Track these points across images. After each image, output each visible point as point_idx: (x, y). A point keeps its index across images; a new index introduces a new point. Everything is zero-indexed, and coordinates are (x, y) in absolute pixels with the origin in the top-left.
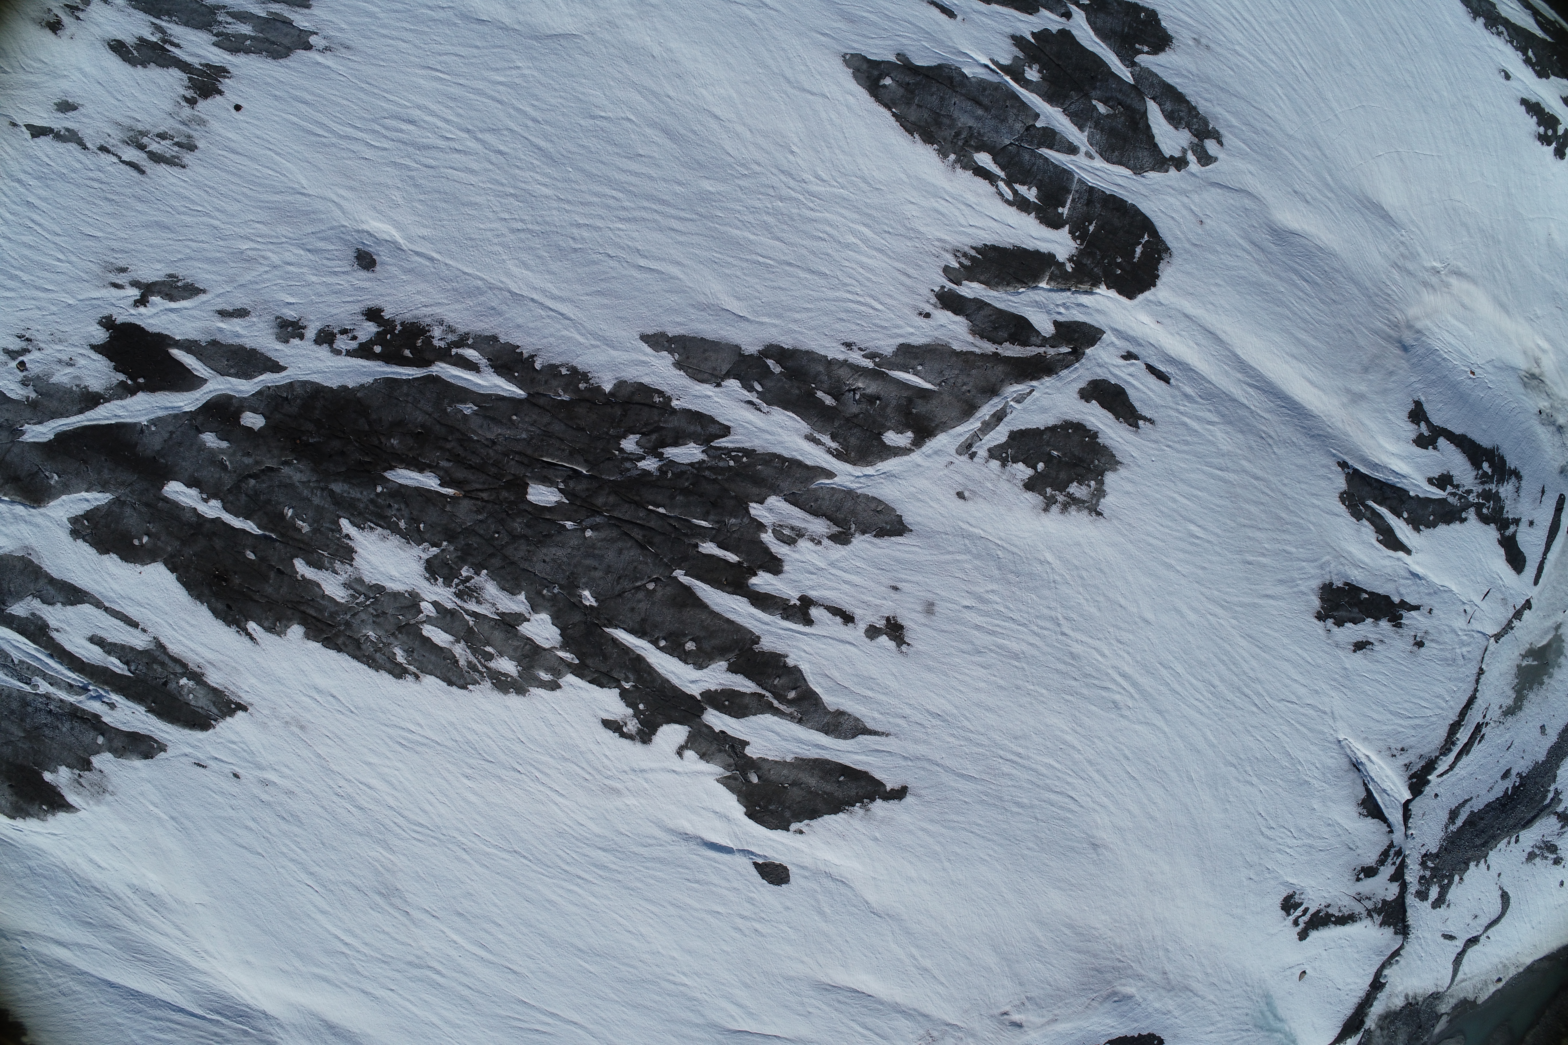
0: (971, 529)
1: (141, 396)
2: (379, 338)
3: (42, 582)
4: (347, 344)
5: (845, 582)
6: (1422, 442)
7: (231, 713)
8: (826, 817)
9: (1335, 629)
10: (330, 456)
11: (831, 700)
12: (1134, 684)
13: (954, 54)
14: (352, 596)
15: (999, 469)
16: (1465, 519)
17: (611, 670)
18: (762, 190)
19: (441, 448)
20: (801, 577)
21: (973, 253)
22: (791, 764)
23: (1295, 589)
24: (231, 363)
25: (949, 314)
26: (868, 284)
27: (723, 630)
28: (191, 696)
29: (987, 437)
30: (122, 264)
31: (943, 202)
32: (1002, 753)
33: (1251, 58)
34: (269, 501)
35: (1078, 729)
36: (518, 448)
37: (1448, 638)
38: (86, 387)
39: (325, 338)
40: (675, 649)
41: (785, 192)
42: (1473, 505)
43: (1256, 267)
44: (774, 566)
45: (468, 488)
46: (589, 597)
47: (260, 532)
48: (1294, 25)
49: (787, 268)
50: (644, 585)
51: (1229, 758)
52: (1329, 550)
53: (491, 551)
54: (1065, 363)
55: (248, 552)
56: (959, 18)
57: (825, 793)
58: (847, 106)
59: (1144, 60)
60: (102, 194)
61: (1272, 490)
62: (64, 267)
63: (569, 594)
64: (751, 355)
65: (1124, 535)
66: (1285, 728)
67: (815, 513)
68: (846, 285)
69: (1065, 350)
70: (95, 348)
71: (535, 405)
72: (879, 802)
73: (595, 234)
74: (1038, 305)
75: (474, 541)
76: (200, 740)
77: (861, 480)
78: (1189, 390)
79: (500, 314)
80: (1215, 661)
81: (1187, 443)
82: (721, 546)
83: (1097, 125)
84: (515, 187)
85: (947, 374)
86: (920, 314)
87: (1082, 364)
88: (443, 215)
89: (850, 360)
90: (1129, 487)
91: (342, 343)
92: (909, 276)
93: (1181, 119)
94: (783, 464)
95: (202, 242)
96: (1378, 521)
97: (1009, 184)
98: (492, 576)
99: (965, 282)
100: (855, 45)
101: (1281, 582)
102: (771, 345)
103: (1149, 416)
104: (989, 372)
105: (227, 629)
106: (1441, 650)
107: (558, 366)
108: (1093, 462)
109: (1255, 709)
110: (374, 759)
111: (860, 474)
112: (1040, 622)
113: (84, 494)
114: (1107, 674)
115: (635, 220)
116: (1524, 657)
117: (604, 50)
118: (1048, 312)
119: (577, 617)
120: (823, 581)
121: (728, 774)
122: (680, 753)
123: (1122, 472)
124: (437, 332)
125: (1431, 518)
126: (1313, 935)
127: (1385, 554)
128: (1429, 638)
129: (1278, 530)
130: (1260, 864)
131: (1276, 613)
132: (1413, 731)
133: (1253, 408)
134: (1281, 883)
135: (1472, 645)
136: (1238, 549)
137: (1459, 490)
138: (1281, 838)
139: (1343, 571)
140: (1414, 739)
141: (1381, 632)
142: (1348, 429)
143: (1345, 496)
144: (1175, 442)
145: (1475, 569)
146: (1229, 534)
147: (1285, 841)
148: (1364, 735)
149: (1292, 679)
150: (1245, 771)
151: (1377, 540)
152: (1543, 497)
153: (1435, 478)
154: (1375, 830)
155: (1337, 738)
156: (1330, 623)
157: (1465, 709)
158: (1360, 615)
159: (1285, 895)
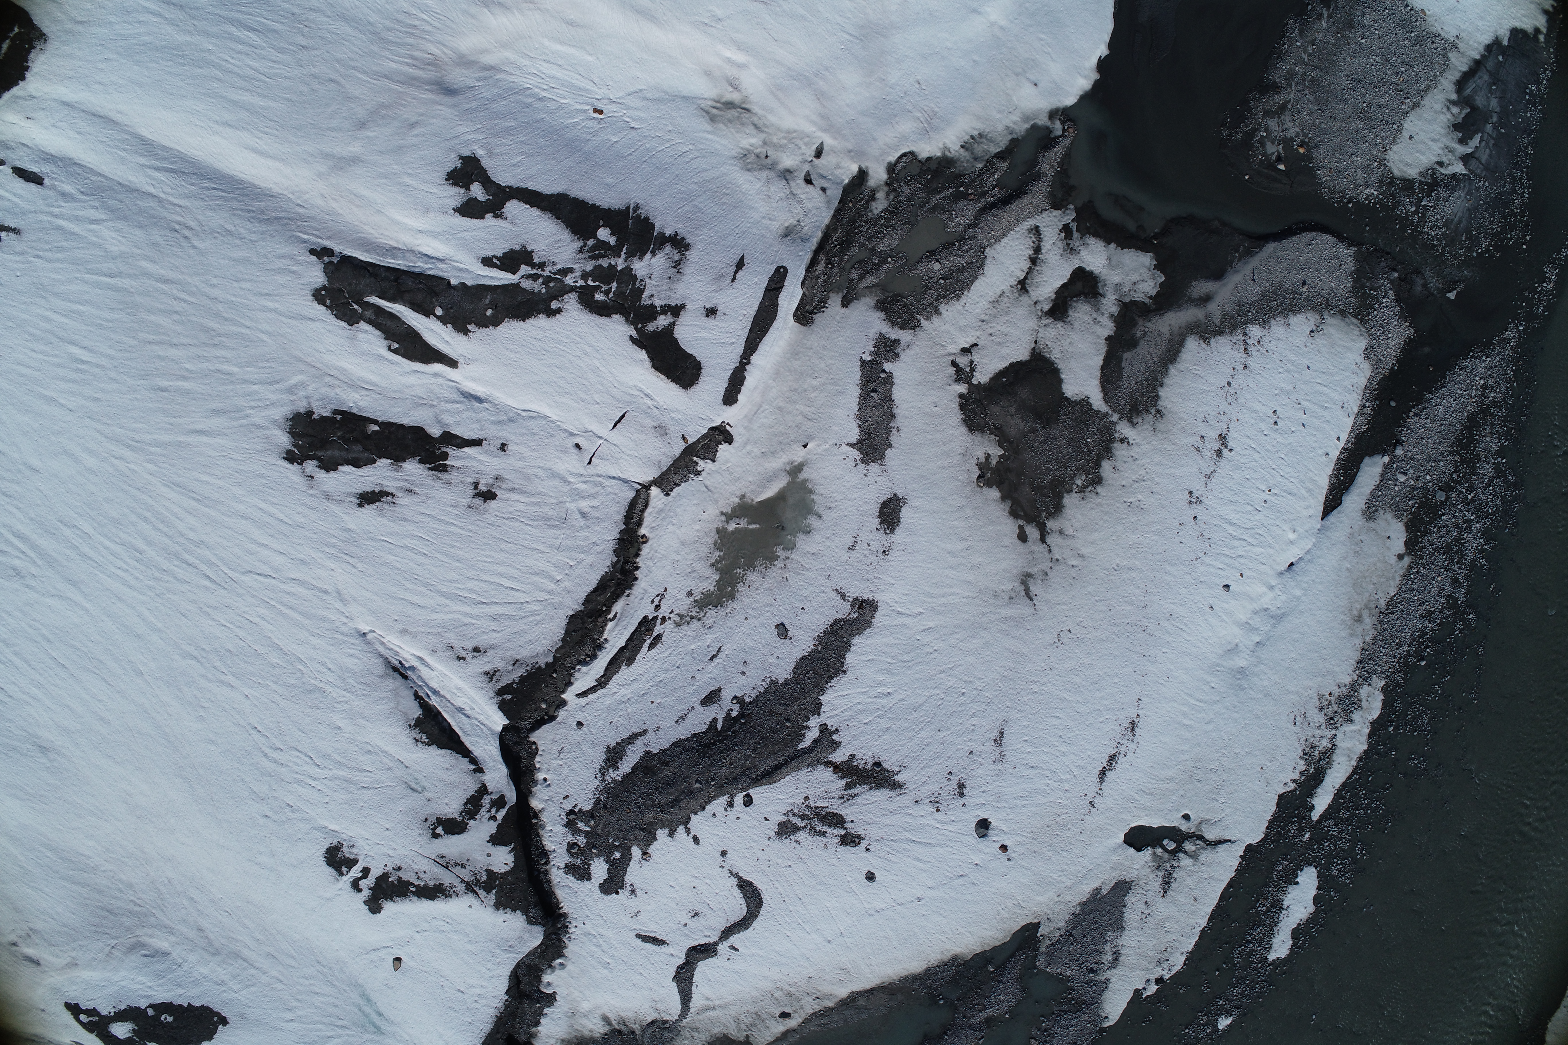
6: (473, 210)
9: (321, 475)
16: (559, 311)
23: (244, 422)
37: (545, 486)
42: (572, 289)
52: (302, 367)
61: (191, 294)
66: (262, 611)
78: (68, 188)
80: (133, 518)
81: (62, 249)
96: (387, 323)
101: (216, 412)
103: (13, 225)
106: (533, 503)
109: (207, 583)
125: (489, 312)
126: (390, 908)
127: (408, 369)
128: (504, 486)
129: (207, 345)
130: (275, 798)
131: (213, 453)
132: (493, 624)
133: (162, 195)
134: (315, 829)
135: (601, 497)
136: (143, 372)
137: (544, 271)
138: (296, 764)
139: (332, 395)
140: (498, 635)
141: (408, 478)
142: (334, 205)
143: (323, 292)
144: (47, 250)
145: (587, 383)
146: (127, 355)
147: (304, 769)
148: (401, 627)
149: (260, 544)
150: (215, 667)
151: (390, 349)
152: (740, 274)
153: (496, 257)
154: (448, 766)
155: (356, 629)
156: (311, 466)
157: (597, 593)
158: (367, 455)
159: (327, 846)
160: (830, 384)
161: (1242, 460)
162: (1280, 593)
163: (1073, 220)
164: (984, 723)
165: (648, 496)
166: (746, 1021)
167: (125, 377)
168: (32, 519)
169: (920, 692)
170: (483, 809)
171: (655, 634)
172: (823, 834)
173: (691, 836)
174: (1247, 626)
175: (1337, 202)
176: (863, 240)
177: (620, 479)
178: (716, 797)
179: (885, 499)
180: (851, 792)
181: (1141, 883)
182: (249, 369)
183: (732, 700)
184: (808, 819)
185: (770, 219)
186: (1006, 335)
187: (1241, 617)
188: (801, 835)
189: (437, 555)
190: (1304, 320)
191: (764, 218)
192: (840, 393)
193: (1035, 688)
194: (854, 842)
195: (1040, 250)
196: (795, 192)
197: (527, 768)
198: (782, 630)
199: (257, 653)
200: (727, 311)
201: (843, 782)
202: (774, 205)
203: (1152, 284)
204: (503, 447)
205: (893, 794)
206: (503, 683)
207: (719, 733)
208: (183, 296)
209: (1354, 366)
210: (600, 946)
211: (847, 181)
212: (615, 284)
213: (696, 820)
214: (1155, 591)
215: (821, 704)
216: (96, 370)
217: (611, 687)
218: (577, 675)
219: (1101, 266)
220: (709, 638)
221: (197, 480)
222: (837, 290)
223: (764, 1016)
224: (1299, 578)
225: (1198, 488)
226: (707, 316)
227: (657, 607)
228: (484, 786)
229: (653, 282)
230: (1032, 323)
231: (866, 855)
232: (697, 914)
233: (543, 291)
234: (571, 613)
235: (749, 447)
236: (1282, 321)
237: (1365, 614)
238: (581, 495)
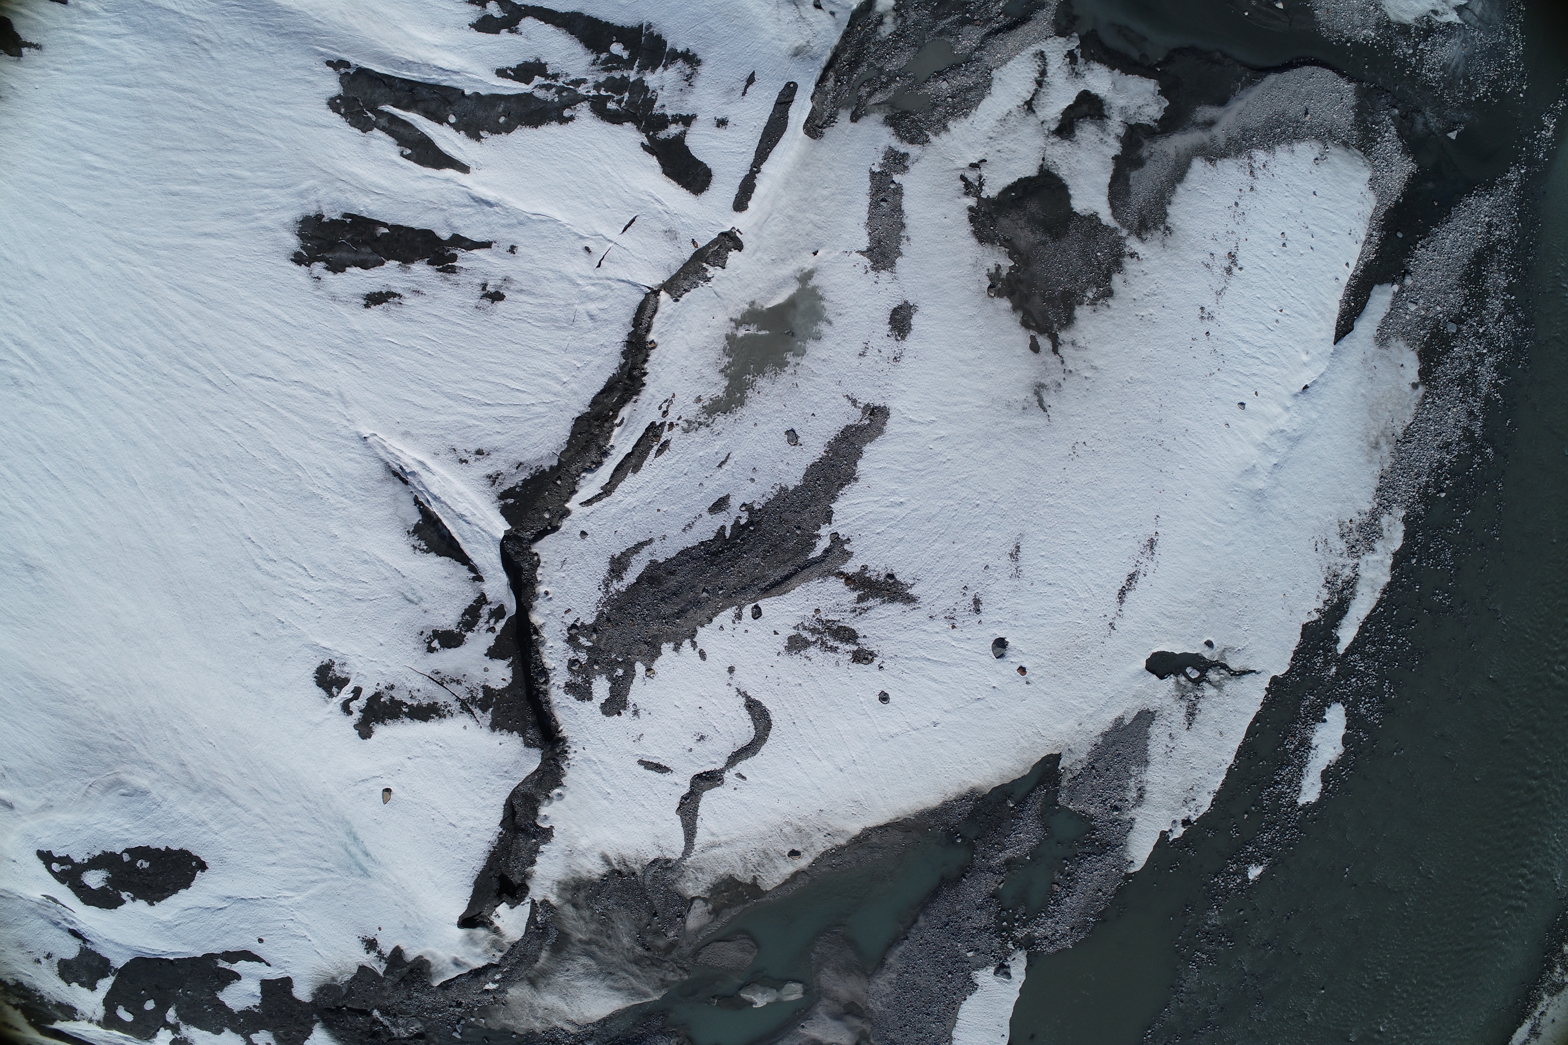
6: (488, 25)
9: (329, 276)
12: (34, 354)
16: (571, 119)
23: (254, 224)
37: (553, 288)
42: (586, 99)
51: (182, 455)
52: (314, 172)
66: (262, 415)
78: (93, 7)
96: (401, 130)
101: (226, 215)
103: (37, 43)
106: (541, 304)
109: (207, 387)
125: (502, 120)
126: (381, 731)
127: (419, 174)
128: (512, 287)
129: (220, 150)
130: (266, 613)
131: (222, 256)
132: (497, 426)
133: (184, 12)
134: (306, 646)
135: (609, 300)
136: (155, 177)
137: (557, 81)
138: (289, 576)
139: (343, 199)
140: (503, 437)
141: (416, 279)
142: (353, 21)
143: (338, 101)
144: (67, 64)
145: (598, 188)
146: (140, 161)
147: (298, 581)
148: (403, 429)
149: (262, 346)
150: (211, 475)
151: (402, 155)
152: (751, 88)
153: (510, 69)
154: (446, 574)
155: (357, 433)
156: (318, 267)
157: (604, 395)
158: (376, 257)
159: (318, 664)
160: (840, 193)
161: (1252, 279)
162: (1295, 415)
163: (1077, 47)
164: (999, 537)
165: (657, 302)
166: (753, 860)
167: (137, 182)
168: (34, 327)
169: (933, 502)
170: (482, 620)
171: (662, 440)
172: (834, 650)
173: (697, 650)
174: (1264, 447)
175: (1335, 41)
176: (871, 60)
177: (629, 282)
178: (723, 608)
179: (896, 306)
180: (864, 605)
181: (1165, 713)
182: (260, 174)
183: (741, 507)
184: (819, 633)
185: (780, 40)
186: (1014, 152)
187: (1258, 437)
188: (812, 651)
189: (442, 355)
190: (1308, 148)
191: (774, 39)
192: (850, 202)
193: (1051, 501)
194: (867, 659)
195: (1046, 74)
196: (804, 16)
197: (528, 580)
198: (792, 436)
199: (255, 459)
200: (737, 123)
201: (855, 595)
202: (784, 27)
203: (1157, 108)
204: (512, 249)
205: (906, 608)
206: (506, 487)
207: (727, 541)
208: (199, 104)
209: (1359, 195)
210: (600, 774)
211: (855, 7)
212: (627, 94)
213: (703, 634)
214: (1170, 405)
215: (833, 513)
216: (108, 176)
217: (617, 494)
218: (582, 482)
219: (1106, 90)
220: (718, 445)
221: (203, 282)
222: (846, 105)
223: (772, 854)
224: (1314, 401)
225: (1210, 304)
226: (718, 126)
227: (665, 413)
228: (483, 595)
229: (665, 94)
230: (1040, 141)
231: (879, 673)
232: (702, 738)
233: (556, 100)
234: (577, 415)
235: (759, 255)
236: (1287, 148)
237: (1383, 441)
238: (590, 298)
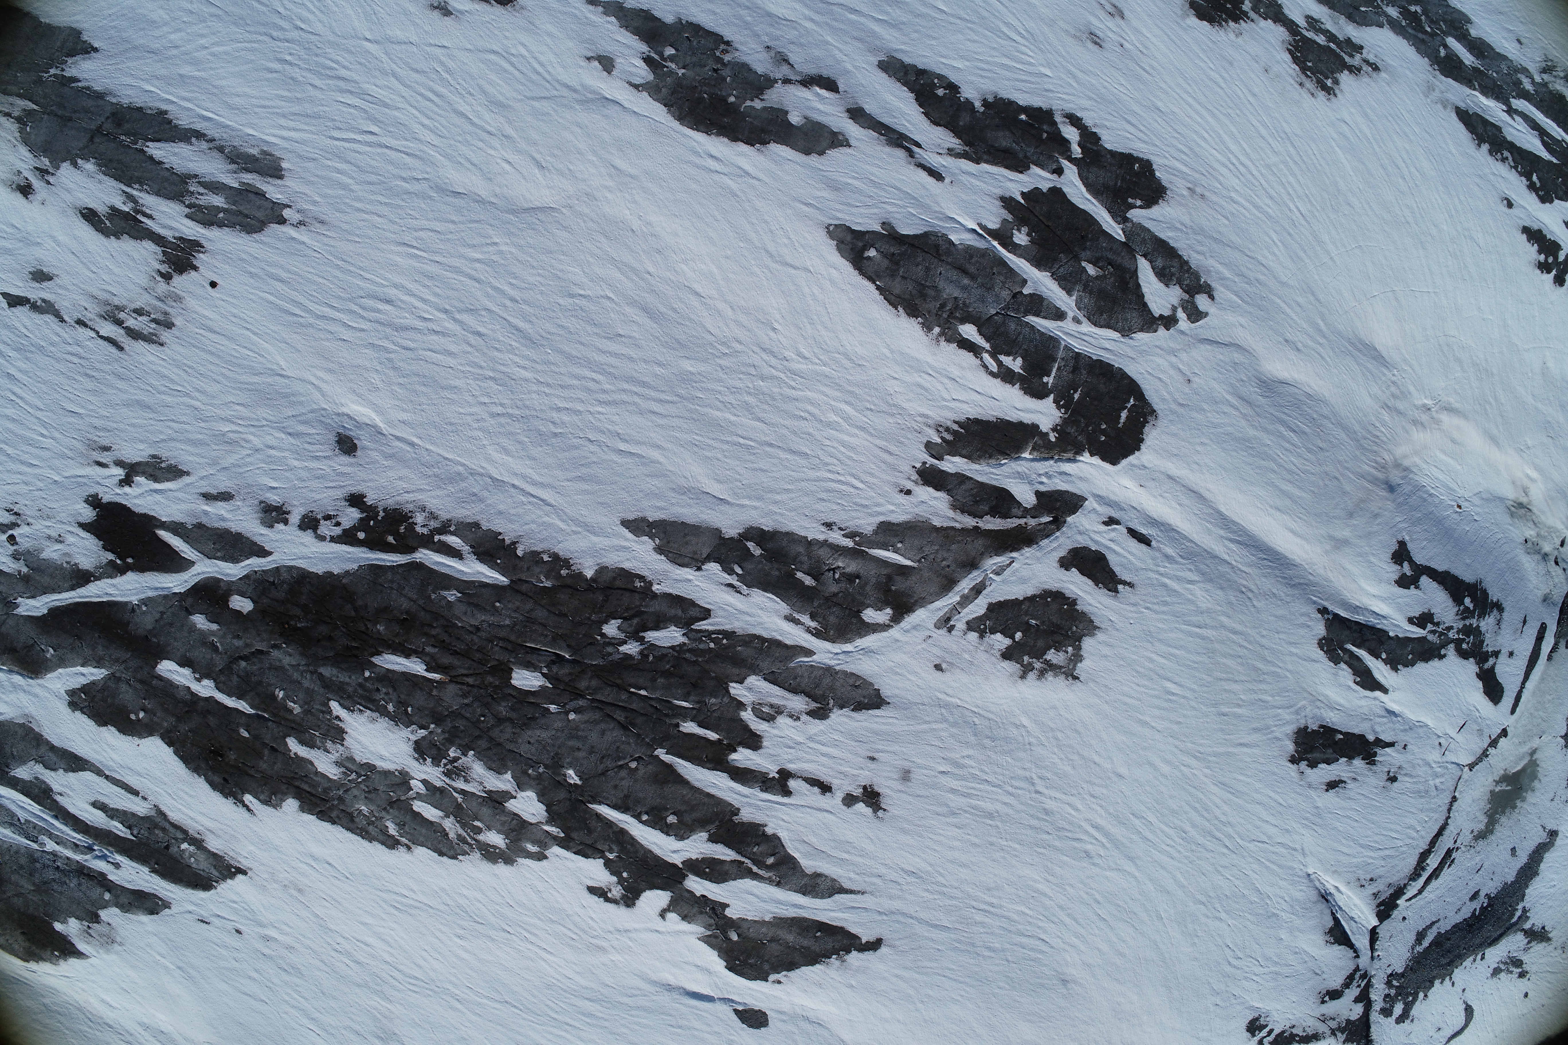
0: (948, 699)
1: (130, 576)
2: (362, 525)
3: (43, 749)
4: (330, 530)
5: (823, 755)
6: (1404, 582)
7: (232, 876)
8: (803, 968)
9: (1308, 771)
10: (319, 641)
11: (808, 864)
12: (1107, 834)
13: (940, 219)
14: (344, 773)
15: (977, 640)
16: (1445, 656)
17: (596, 842)
18: (743, 369)
19: (426, 634)
20: (780, 751)
21: (956, 427)
22: (769, 922)
23: (1270, 736)
24: (217, 546)
25: (931, 490)
26: (849, 462)
27: (704, 804)
28: (193, 860)
29: (966, 610)
30: (105, 442)
31: (926, 376)
32: (974, 904)
33: (1247, 204)
34: (260, 683)
35: (1051, 878)
36: (502, 634)
37: (1421, 771)
38: (76, 564)
39: (309, 523)
40: (657, 822)
41: (767, 371)
42: (1452, 641)
43: (1243, 423)
44: (754, 741)
45: (453, 673)
46: (574, 775)
47: (253, 712)
48: (1293, 166)
49: (768, 449)
50: (627, 764)
51: (1199, 897)
52: (1306, 695)
53: (477, 733)
54: (1045, 532)
55: (242, 730)
56: (947, 180)
57: (802, 947)
58: (830, 280)
59: (1137, 215)
60: (81, 370)
61: (1250, 642)
62: (47, 443)
63: (554, 773)
64: (731, 539)
65: (1099, 697)
66: (1255, 866)
67: (794, 691)
68: (827, 464)
69: (1046, 519)
70: (83, 526)
71: (517, 591)
72: (854, 953)
73: (575, 418)
74: (1020, 476)
75: (460, 724)
76: (202, 899)
77: (840, 657)
78: (1170, 551)
79: (481, 500)
80: (1187, 808)
81: (1166, 603)
82: (700, 725)
83: (1085, 288)
84: (494, 370)
85: (927, 550)
86: (901, 491)
87: (1063, 533)
88: (423, 400)
89: (830, 540)
90: (1106, 651)
91: (326, 528)
92: (890, 453)
93: (1173, 275)
94: (763, 644)
95: (184, 423)
96: (1355, 663)
97: (994, 355)
98: (479, 756)
99: (947, 457)
100: (839, 215)
101: (1256, 730)
102: (752, 527)
103: (1128, 580)
104: (969, 546)
105: (224, 800)
106: (1414, 783)
107: (540, 553)
108: (1071, 629)
109: (1225, 851)
110: (370, 920)
111: (839, 651)
112: (1014, 782)
113: (80, 669)
114: (1080, 827)
115: (614, 403)
116: (1497, 783)
117: (582, 224)
118: (1030, 483)
119: (562, 795)
120: (800, 754)
121: (709, 933)
122: (663, 914)
123: (1100, 636)
124: (419, 519)
125: (1410, 657)
127: (1362, 695)
128: (1402, 772)
129: (1255, 681)
130: (1227, 991)
132: (1382, 862)
133: (1234, 563)
135: (1445, 775)
136: (1214, 702)
137: (1439, 628)
138: (1248, 967)
139: (1318, 714)
140: (1384, 868)
141: (1354, 770)
142: (1330, 574)
143: (1323, 642)
144: (1155, 604)
146: (1205, 689)
147: (1252, 969)
148: (1334, 869)
149: (1263, 821)
150: (1214, 908)
151: (1352, 682)
152: (1525, 627)
153: (1415, 617)
154: (1340, 956)
155: (1307, 873)
156: (1302, 765)
158: (1334, 755)
159: (1251, 1018)
170: (1353, 981)
171: (1452, 858)
172: (1512, 973)
173: (1451, 982)
178: (1468, 957)
180: (1529, 946)
183: (1485, 896)
184: (1507, 965)
185: (1537, 589)
188: (1502, 975)
191: (1534, 587)
194: (1524, 976)
196: (1550, 570)
198: (1514, 852)
200: (1518, 654)
201: (1527, 941)
202: (1540, 579)
204: (1405, 747)
206: (1381, 899)
207: (1477, 917)
212: (1471, 636)
213: (1456, 972)
215: (1525, 895)
216: (1182, 700)
217: (1425, 893)
220: (1478, 859)
221: (1235, 779)
226: (1509, 657)
227: (1456, 842)
228: (1356, 966)
231: (1527, 983)
233: (1438, 642)
234: (1420, 852)
235: (1513, 740)
